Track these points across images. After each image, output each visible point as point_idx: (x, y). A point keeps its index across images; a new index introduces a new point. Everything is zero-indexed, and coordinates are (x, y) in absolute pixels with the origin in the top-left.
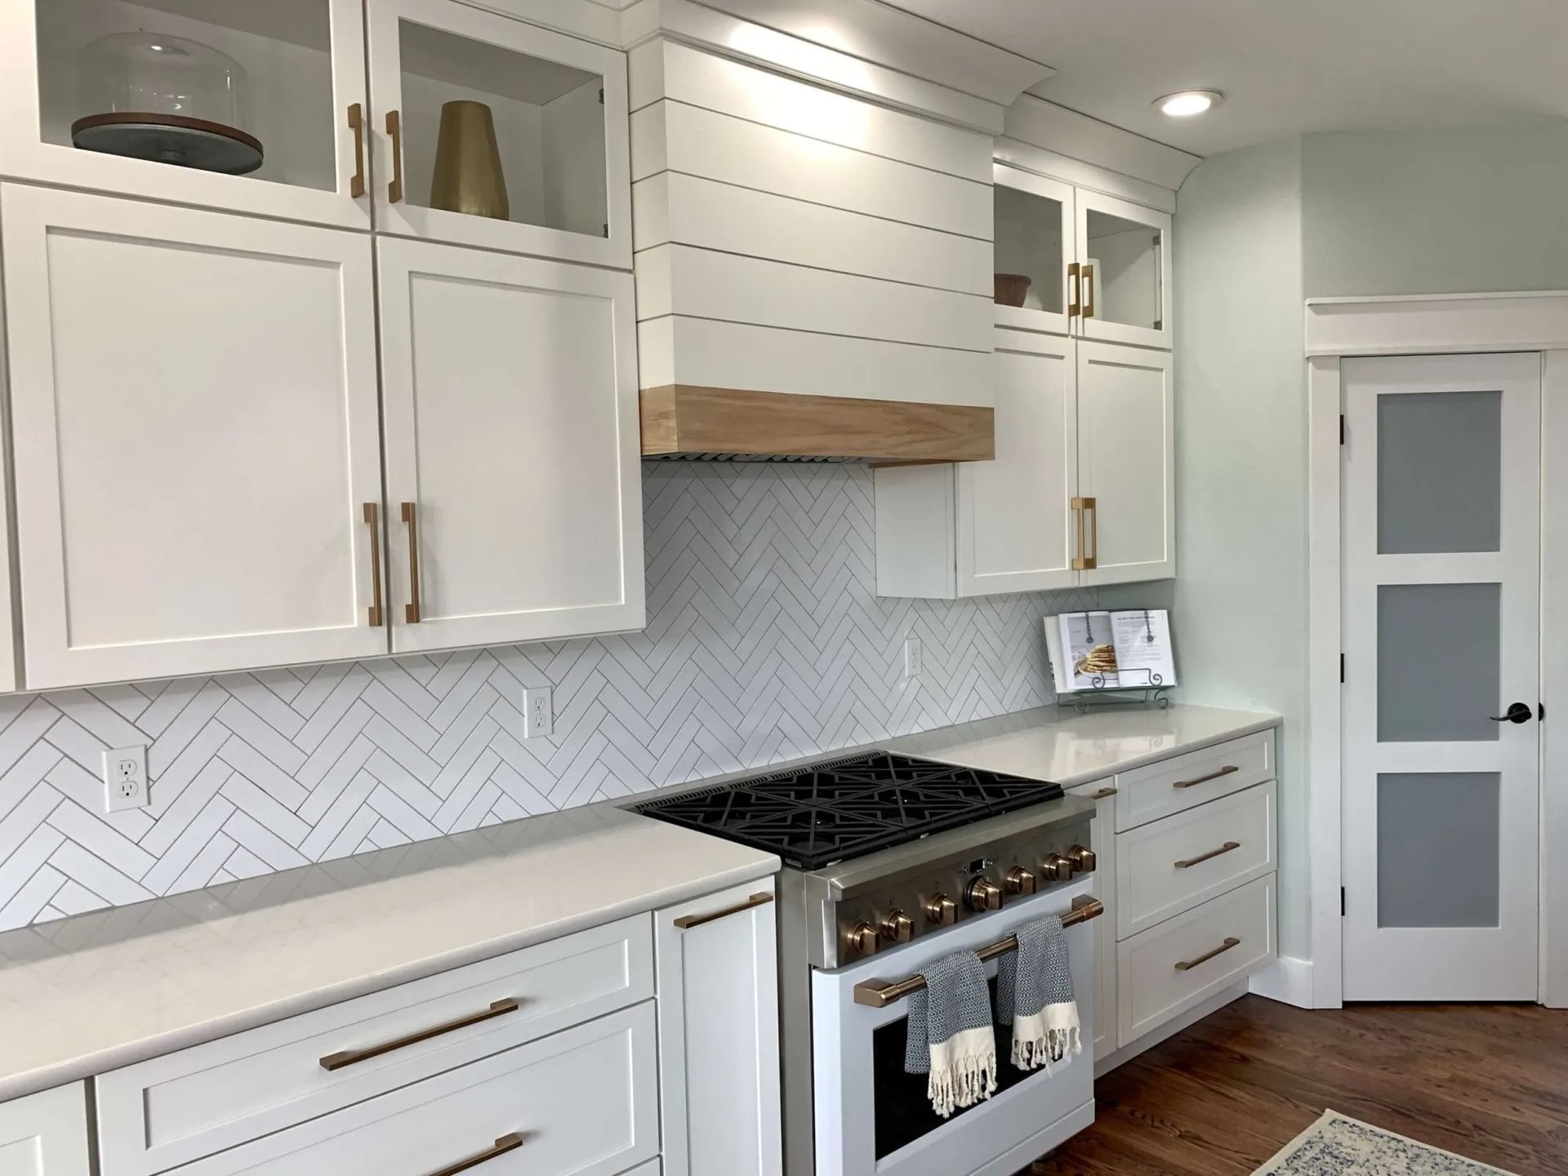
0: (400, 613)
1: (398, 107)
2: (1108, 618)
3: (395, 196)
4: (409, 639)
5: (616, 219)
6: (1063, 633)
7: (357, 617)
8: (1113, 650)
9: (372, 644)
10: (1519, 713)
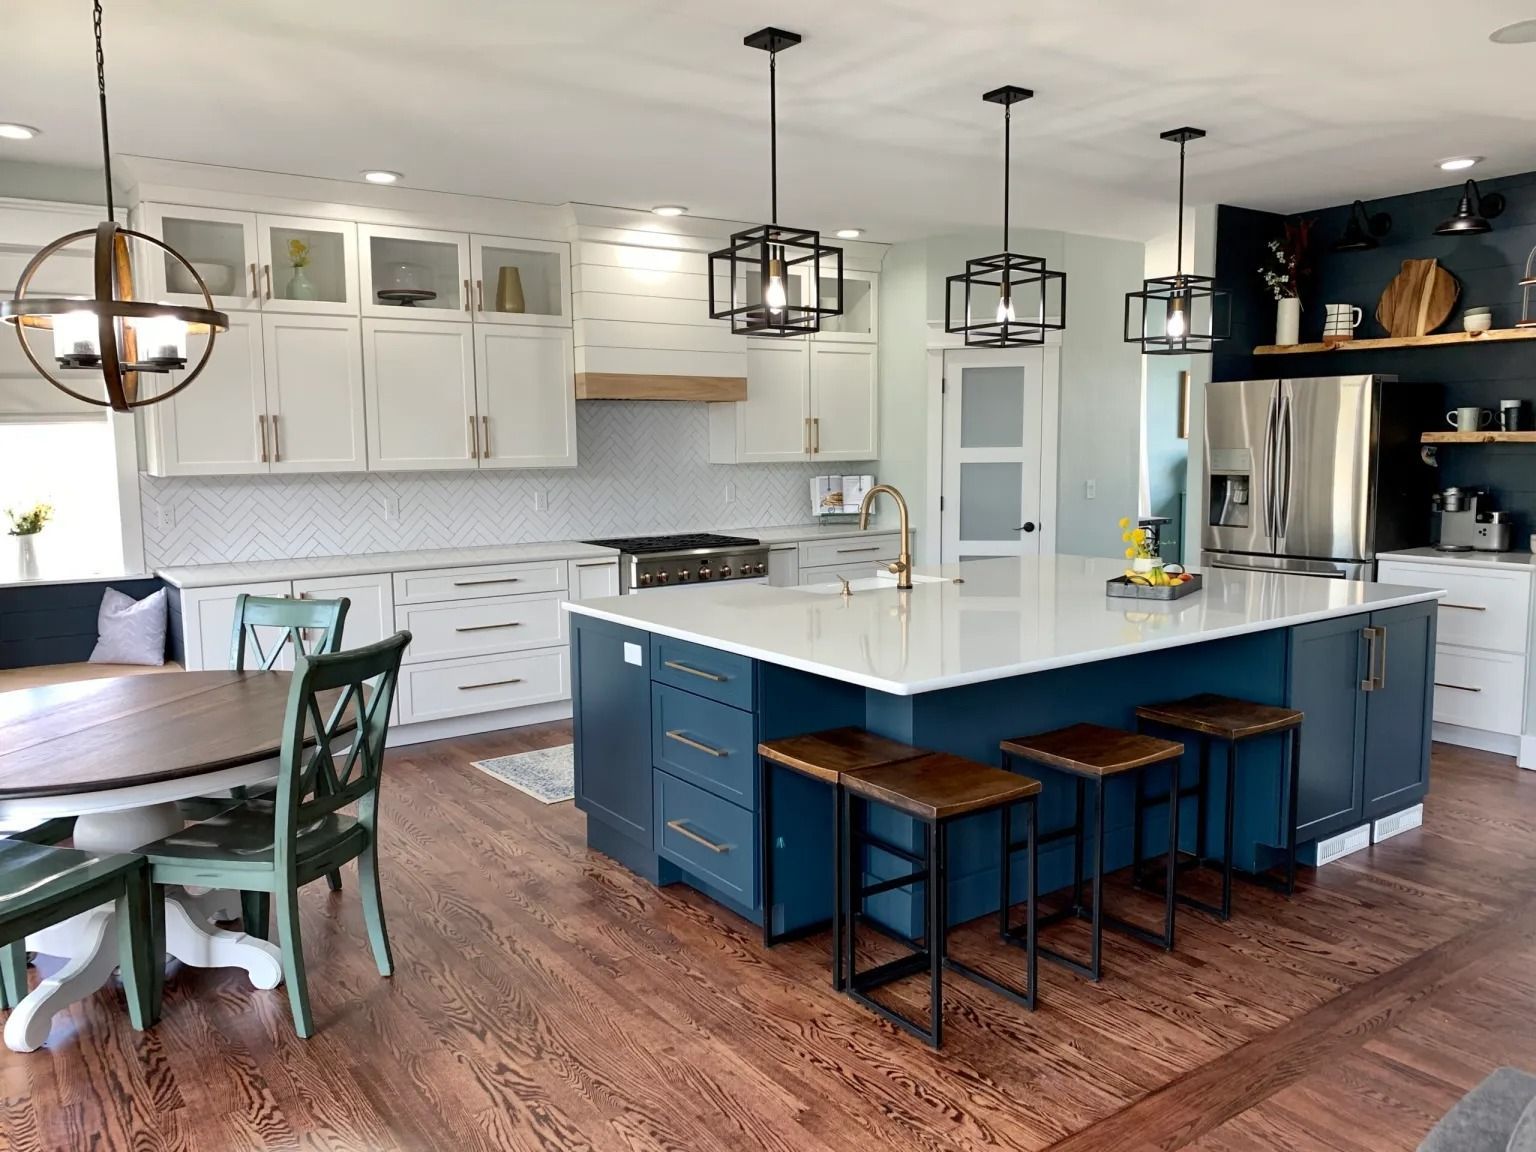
0: (482, 454)
1: (481, 279)
2: (842, 480)
3: (480, 309)
4: (486, 464)
5: (565, 306)
6: (817, 485)
7: (468, 455)
8: (841, 495)
9: (473, 465)
10: (1029, 527)
